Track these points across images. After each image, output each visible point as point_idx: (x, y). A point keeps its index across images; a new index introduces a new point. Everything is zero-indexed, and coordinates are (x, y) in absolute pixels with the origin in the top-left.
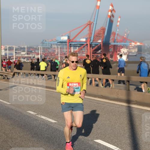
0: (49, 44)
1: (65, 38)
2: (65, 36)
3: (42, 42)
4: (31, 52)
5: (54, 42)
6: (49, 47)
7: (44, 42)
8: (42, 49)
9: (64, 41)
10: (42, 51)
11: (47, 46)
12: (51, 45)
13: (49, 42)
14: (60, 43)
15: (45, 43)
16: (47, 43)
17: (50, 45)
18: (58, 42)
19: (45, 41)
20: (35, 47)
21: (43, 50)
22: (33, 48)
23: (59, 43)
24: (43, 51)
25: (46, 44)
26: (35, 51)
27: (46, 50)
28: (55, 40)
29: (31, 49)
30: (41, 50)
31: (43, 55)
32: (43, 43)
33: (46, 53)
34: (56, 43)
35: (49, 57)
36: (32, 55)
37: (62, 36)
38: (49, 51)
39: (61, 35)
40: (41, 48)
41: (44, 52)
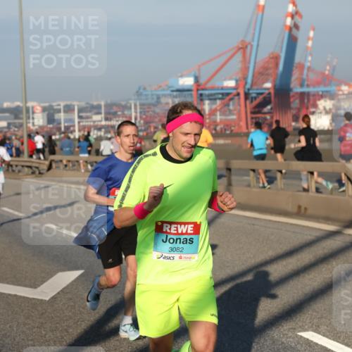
0: (152, 95)
1: (188, 81)
2: (188, 75)
3: (137, 92)
4: (115, 114)
5: (164, 90)
6: (153, 101)
7: (141, 91)
8: (138, 107)
9: (186, 88)
10: (138, 110)
11: (150, 101)
12: (158, 98)
13: (152, 91)
14: (178, 93)
15: (144, 93)
16: (150, 93)
17: (155, 97)
18: (173, 91)
19: (145, 89)
20: (123, 103)
21: (140, 108)
22: (118, 105)
23: (175, 93)
24: (141, 113)
25: (146, 95)
26: (123, 112)
27: (148, 108)
28: (167, 85)
29: (115, 109)
30: (136, 108)
31: (142, 122)
32: (138, 94)
33: (147, 116)
34: (169, 92)
35: (154, 124)
36: (117, 121)
37: (182, 76)
38: (154, 112)
39: (180, 74)
40: (135, 105)
41: (144, 114)
